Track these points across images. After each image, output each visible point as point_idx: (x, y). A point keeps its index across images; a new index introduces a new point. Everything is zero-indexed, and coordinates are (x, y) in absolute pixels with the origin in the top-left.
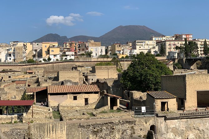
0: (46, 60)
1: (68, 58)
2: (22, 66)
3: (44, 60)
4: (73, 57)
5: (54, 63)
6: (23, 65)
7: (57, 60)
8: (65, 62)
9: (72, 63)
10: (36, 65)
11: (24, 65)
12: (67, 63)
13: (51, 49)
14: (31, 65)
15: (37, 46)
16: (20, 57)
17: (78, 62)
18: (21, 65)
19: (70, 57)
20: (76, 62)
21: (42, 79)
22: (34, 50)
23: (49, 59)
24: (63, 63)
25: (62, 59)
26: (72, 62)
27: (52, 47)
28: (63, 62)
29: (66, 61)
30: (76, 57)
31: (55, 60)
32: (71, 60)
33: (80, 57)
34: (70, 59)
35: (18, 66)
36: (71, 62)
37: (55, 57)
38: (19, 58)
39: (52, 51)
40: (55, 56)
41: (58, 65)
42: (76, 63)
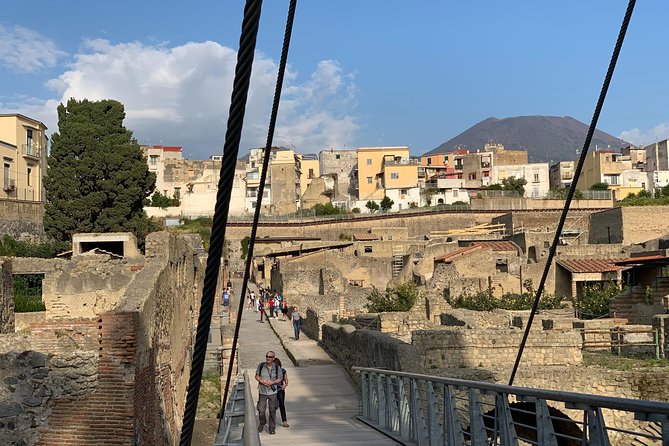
0: (376, 207)
1: (449, 199)
2: (302, 224)
3: (371, 205)
4: (464, 197)
5: (404, 216)
6: (305, 221)
7: (413, 205)
8: (441, 212)
9: (463, 215)
10: (346, 224)
11: (307, 224)
12: (448, 215)
13: (388, 171)
14: (333, 222)
15: (336, 162)
16: (285, 197)
17: (482, 212)
18: (299, 221)
19: (456, 195)
20: (476, 211)
21: (537, 239)
22: (327, 176)
23: (387, 203)
24: (434, 217)
25: (429, 202)
26: (464, 211)
27: (391, 164)
28: (434, 212)
29: (443, 208)
30: (475, 194)
31: (405, 206)
32: (459, 208)
33: (488, 197)
34: (458, 203)
35: (291, 225)
36: (459, 211)
37: (406, 196)
38: (285, 200)
39: (395, 176)
40: (404, 191)
41: (419, 222)
42: (476, 215)
